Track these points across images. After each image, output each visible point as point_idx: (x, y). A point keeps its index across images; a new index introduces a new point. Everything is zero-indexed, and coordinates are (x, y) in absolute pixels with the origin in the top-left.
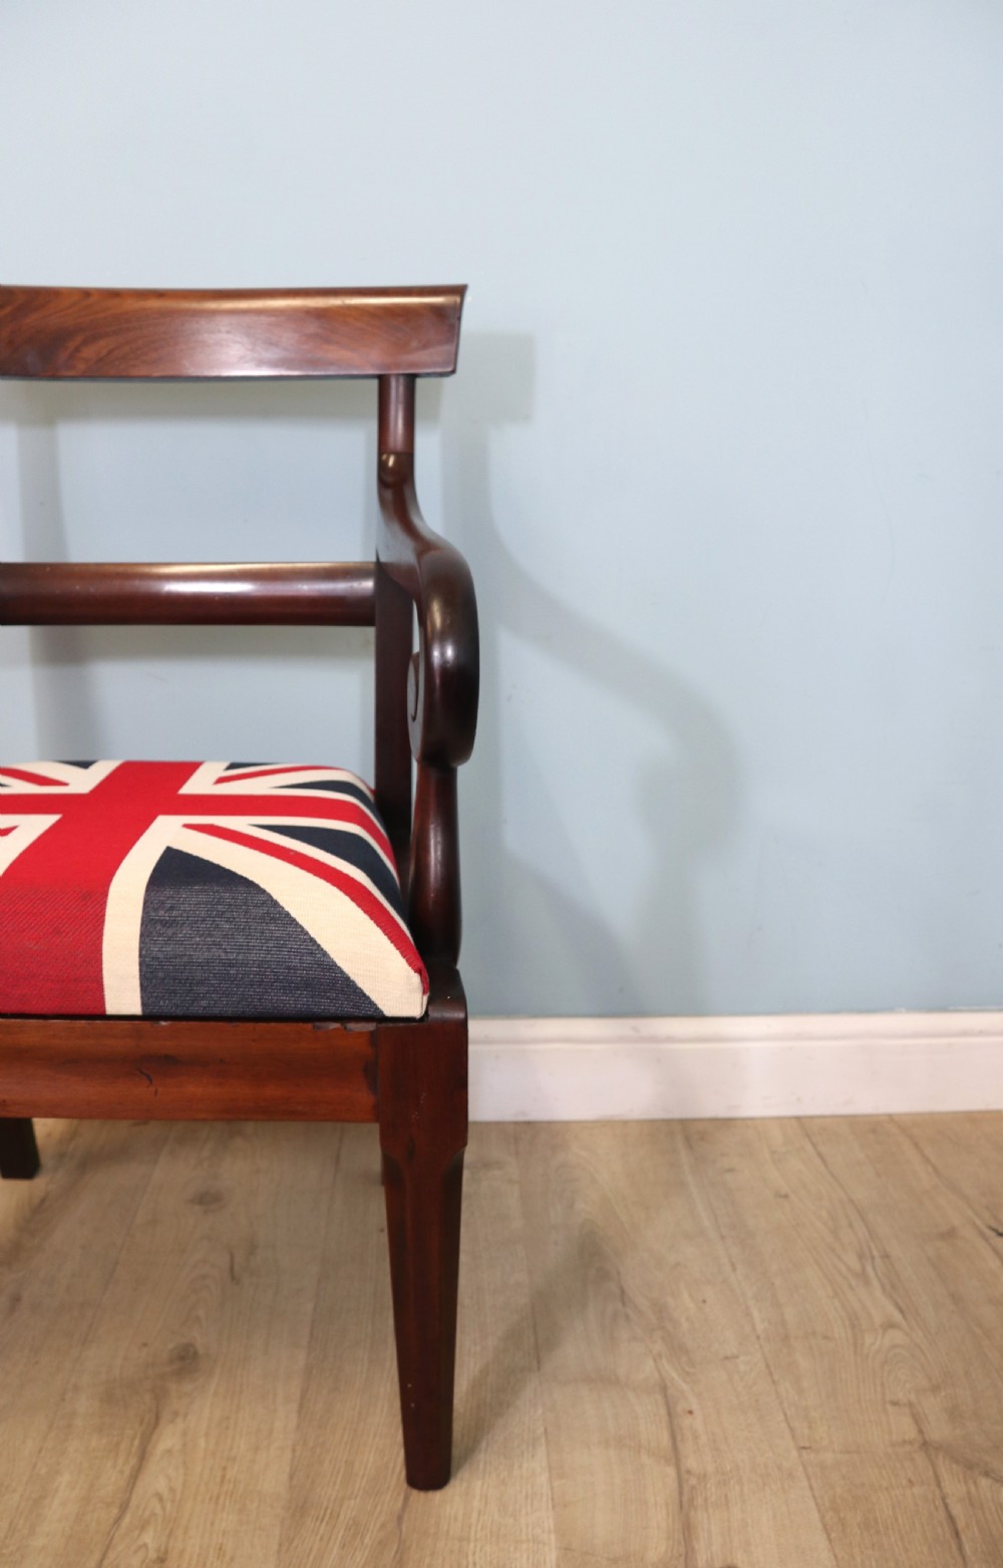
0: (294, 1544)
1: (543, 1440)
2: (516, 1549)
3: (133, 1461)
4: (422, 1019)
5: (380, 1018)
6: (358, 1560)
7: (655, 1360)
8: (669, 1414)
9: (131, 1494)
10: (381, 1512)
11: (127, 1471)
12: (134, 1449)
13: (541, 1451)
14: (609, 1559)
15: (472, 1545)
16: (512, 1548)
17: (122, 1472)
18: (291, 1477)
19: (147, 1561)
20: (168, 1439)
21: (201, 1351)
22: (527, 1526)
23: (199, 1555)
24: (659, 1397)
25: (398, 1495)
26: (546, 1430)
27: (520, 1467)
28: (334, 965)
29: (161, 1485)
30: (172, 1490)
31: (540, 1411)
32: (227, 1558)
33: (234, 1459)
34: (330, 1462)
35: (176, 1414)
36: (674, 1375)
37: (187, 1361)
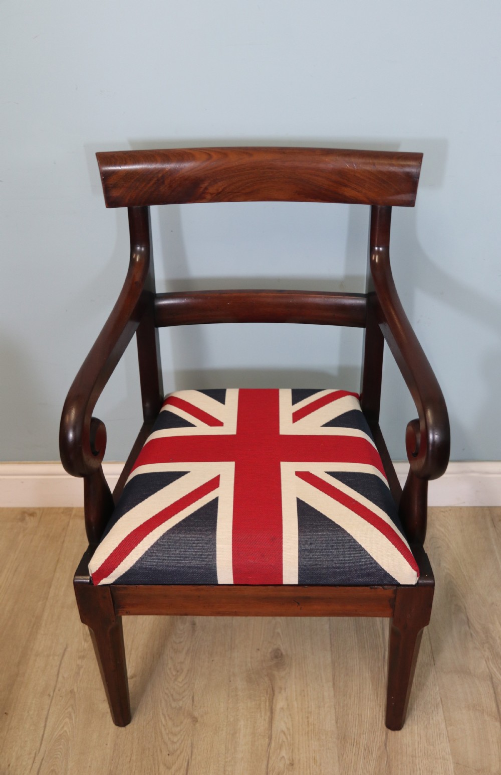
0: (345, 756)
1: (441, 705)
2: (436, 762)
3: (268, 714)
4: (416, 585)
5: (398, 585)
6: (372, 765)
7: (486, 661)
8: (495, 693)
9: (271, 731)
10: (377, 742)
11: (267, 720)
12: (267, 708)
13: (441, 710)
14: (475, 770)
15: (417, 759)
16: (434, 762)
17: (265, 720)
18: (337, 722)
19: (286, 765)
20: (280, 703)
21: (284, 653)
22: (439, 751)
23: (306, 762)
24: (489, 683)
25: (383, 732)
26: (441, 698)
27: (433, 719)
28: (381, 567)
29: (283, 727)
30: (288, 729)
31: (438, 689)
32: (318, 764)
33: (311, 712)
34: (352, 715)
35: (281, 688)
36: (495, 670)
37: (278, 658)
